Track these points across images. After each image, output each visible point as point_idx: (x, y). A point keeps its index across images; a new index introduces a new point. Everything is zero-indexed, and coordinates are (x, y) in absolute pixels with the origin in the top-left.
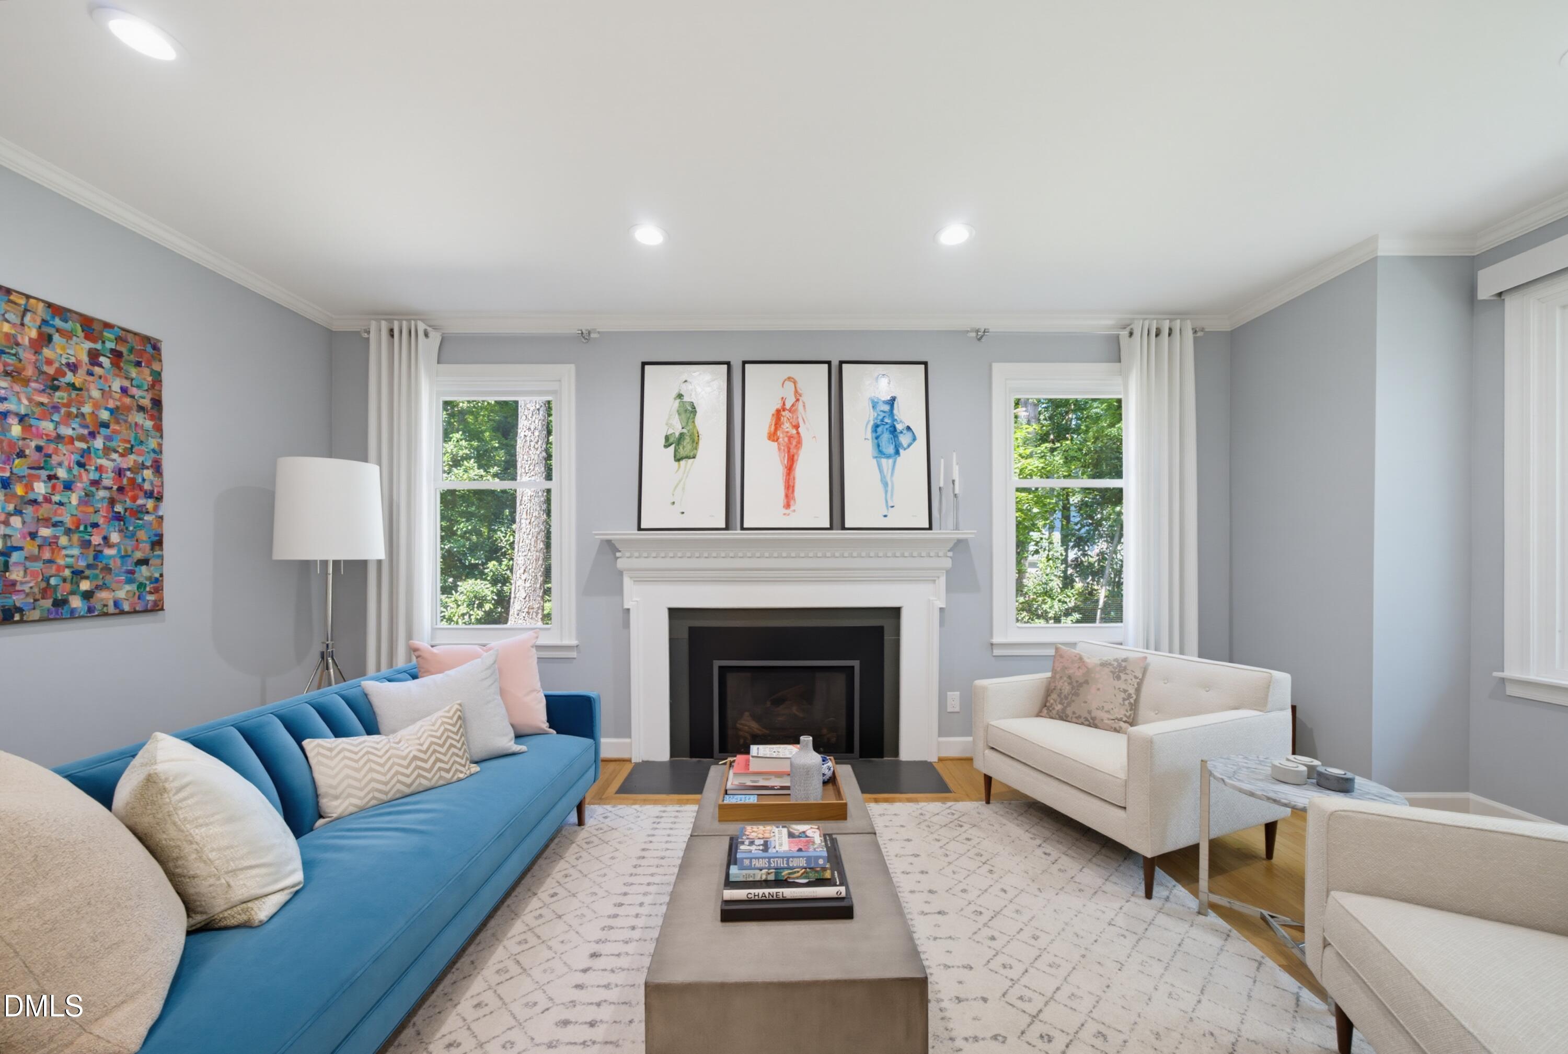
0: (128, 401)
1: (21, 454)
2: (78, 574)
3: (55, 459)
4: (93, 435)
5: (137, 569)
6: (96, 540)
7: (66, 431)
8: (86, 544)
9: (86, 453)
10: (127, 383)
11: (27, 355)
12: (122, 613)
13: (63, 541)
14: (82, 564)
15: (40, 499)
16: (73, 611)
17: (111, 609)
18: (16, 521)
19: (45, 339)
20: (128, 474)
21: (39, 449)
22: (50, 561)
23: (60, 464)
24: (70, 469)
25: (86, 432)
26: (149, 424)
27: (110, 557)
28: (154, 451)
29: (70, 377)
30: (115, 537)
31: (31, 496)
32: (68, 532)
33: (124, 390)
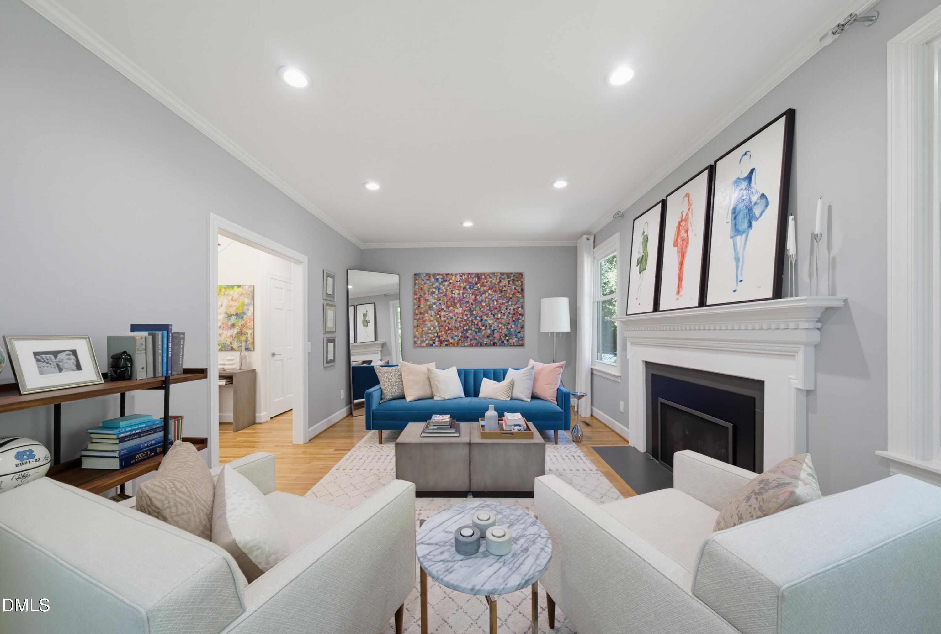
0: (516, 291)
1: (496, 308)
2: (506, 335)
3: (502, 308)
4: (509, 301)
5: (518, 334)
6: (509, 327)
7: (504, 302)
8: (507, 328)
9: (507, 306)
10: (515, 286)
11: (497, 286)
12: (514, 345)
13: (503, 327)
14: (506, 333)
15: (499, 318)
16: (505, 344)
17: (512, 344)
18: (495, 323)
19: (500, 281)
20: (516, 310)
21: (499, 307)
22: (501, 332)
23: (503, 310)
24: (504, 311)
25: (507, 301)
26: (520, 295)
27: (512, 331)
28: (522, 303)
29: (505, 289)
30: (513, 326)
31: (498, 317)
32: (504, 325)
33: (515, 288)
